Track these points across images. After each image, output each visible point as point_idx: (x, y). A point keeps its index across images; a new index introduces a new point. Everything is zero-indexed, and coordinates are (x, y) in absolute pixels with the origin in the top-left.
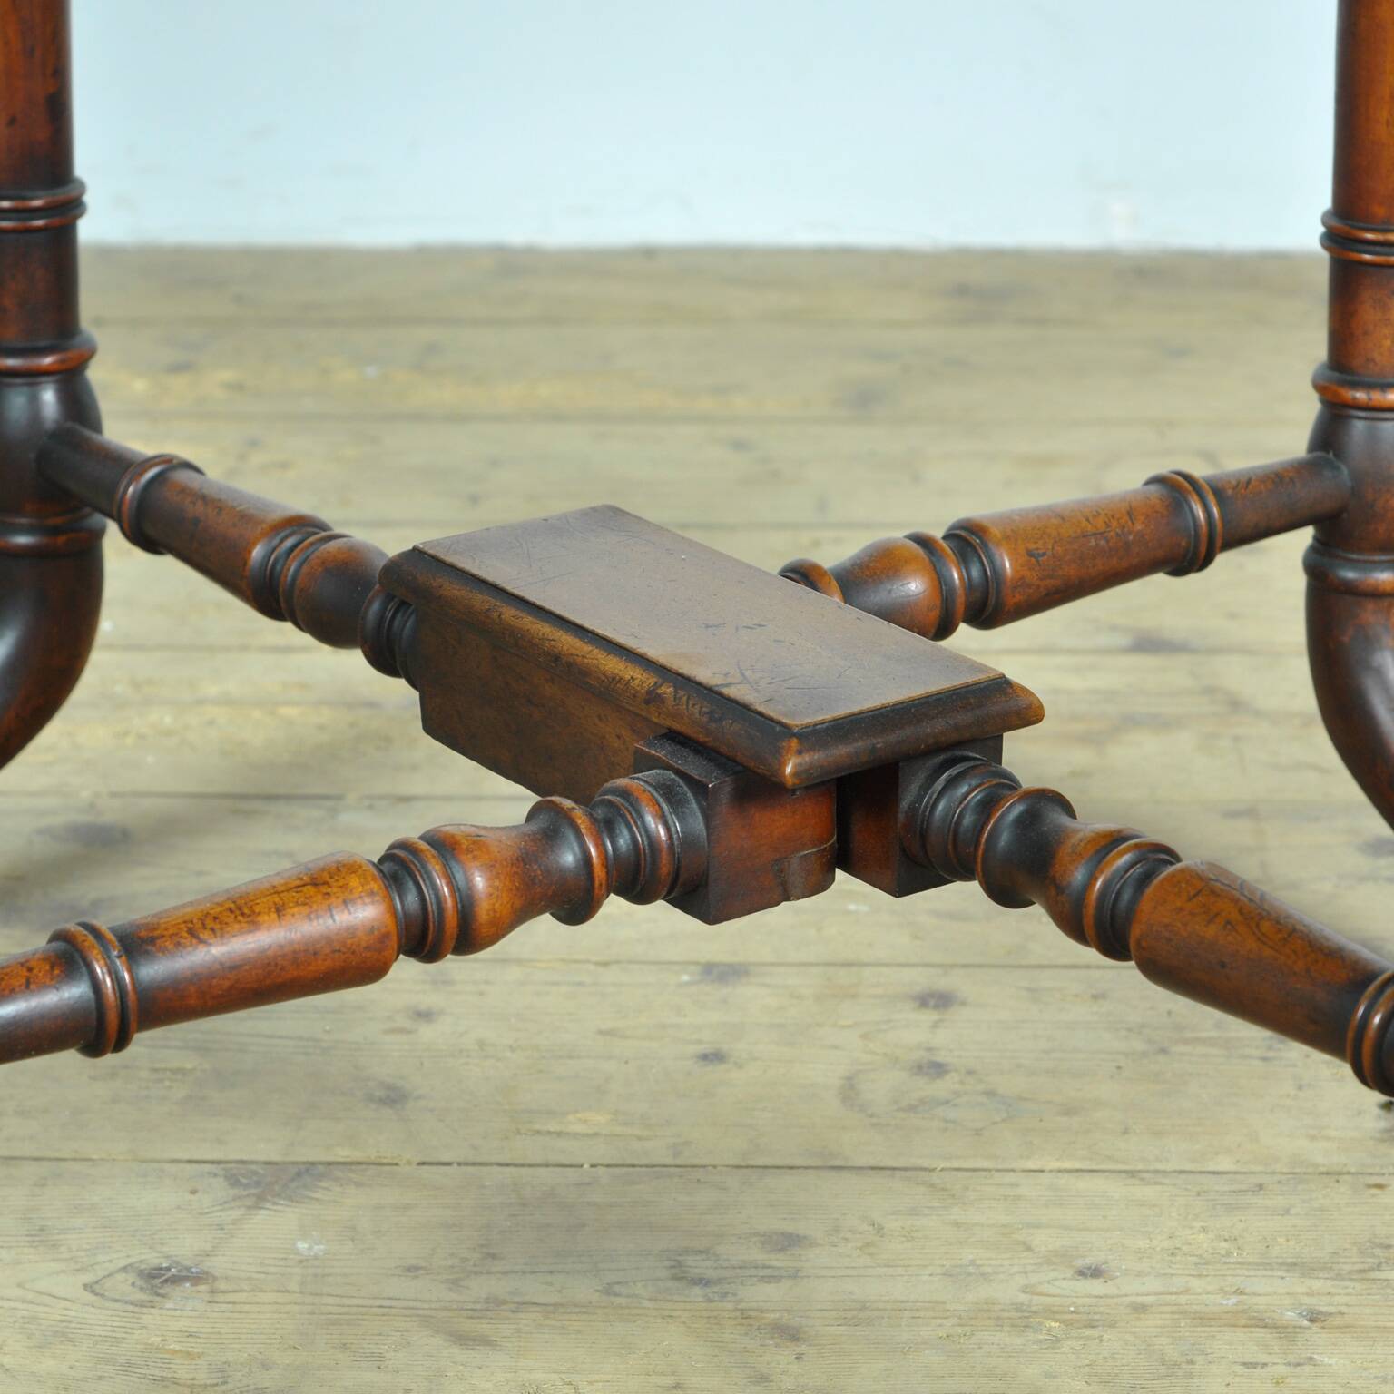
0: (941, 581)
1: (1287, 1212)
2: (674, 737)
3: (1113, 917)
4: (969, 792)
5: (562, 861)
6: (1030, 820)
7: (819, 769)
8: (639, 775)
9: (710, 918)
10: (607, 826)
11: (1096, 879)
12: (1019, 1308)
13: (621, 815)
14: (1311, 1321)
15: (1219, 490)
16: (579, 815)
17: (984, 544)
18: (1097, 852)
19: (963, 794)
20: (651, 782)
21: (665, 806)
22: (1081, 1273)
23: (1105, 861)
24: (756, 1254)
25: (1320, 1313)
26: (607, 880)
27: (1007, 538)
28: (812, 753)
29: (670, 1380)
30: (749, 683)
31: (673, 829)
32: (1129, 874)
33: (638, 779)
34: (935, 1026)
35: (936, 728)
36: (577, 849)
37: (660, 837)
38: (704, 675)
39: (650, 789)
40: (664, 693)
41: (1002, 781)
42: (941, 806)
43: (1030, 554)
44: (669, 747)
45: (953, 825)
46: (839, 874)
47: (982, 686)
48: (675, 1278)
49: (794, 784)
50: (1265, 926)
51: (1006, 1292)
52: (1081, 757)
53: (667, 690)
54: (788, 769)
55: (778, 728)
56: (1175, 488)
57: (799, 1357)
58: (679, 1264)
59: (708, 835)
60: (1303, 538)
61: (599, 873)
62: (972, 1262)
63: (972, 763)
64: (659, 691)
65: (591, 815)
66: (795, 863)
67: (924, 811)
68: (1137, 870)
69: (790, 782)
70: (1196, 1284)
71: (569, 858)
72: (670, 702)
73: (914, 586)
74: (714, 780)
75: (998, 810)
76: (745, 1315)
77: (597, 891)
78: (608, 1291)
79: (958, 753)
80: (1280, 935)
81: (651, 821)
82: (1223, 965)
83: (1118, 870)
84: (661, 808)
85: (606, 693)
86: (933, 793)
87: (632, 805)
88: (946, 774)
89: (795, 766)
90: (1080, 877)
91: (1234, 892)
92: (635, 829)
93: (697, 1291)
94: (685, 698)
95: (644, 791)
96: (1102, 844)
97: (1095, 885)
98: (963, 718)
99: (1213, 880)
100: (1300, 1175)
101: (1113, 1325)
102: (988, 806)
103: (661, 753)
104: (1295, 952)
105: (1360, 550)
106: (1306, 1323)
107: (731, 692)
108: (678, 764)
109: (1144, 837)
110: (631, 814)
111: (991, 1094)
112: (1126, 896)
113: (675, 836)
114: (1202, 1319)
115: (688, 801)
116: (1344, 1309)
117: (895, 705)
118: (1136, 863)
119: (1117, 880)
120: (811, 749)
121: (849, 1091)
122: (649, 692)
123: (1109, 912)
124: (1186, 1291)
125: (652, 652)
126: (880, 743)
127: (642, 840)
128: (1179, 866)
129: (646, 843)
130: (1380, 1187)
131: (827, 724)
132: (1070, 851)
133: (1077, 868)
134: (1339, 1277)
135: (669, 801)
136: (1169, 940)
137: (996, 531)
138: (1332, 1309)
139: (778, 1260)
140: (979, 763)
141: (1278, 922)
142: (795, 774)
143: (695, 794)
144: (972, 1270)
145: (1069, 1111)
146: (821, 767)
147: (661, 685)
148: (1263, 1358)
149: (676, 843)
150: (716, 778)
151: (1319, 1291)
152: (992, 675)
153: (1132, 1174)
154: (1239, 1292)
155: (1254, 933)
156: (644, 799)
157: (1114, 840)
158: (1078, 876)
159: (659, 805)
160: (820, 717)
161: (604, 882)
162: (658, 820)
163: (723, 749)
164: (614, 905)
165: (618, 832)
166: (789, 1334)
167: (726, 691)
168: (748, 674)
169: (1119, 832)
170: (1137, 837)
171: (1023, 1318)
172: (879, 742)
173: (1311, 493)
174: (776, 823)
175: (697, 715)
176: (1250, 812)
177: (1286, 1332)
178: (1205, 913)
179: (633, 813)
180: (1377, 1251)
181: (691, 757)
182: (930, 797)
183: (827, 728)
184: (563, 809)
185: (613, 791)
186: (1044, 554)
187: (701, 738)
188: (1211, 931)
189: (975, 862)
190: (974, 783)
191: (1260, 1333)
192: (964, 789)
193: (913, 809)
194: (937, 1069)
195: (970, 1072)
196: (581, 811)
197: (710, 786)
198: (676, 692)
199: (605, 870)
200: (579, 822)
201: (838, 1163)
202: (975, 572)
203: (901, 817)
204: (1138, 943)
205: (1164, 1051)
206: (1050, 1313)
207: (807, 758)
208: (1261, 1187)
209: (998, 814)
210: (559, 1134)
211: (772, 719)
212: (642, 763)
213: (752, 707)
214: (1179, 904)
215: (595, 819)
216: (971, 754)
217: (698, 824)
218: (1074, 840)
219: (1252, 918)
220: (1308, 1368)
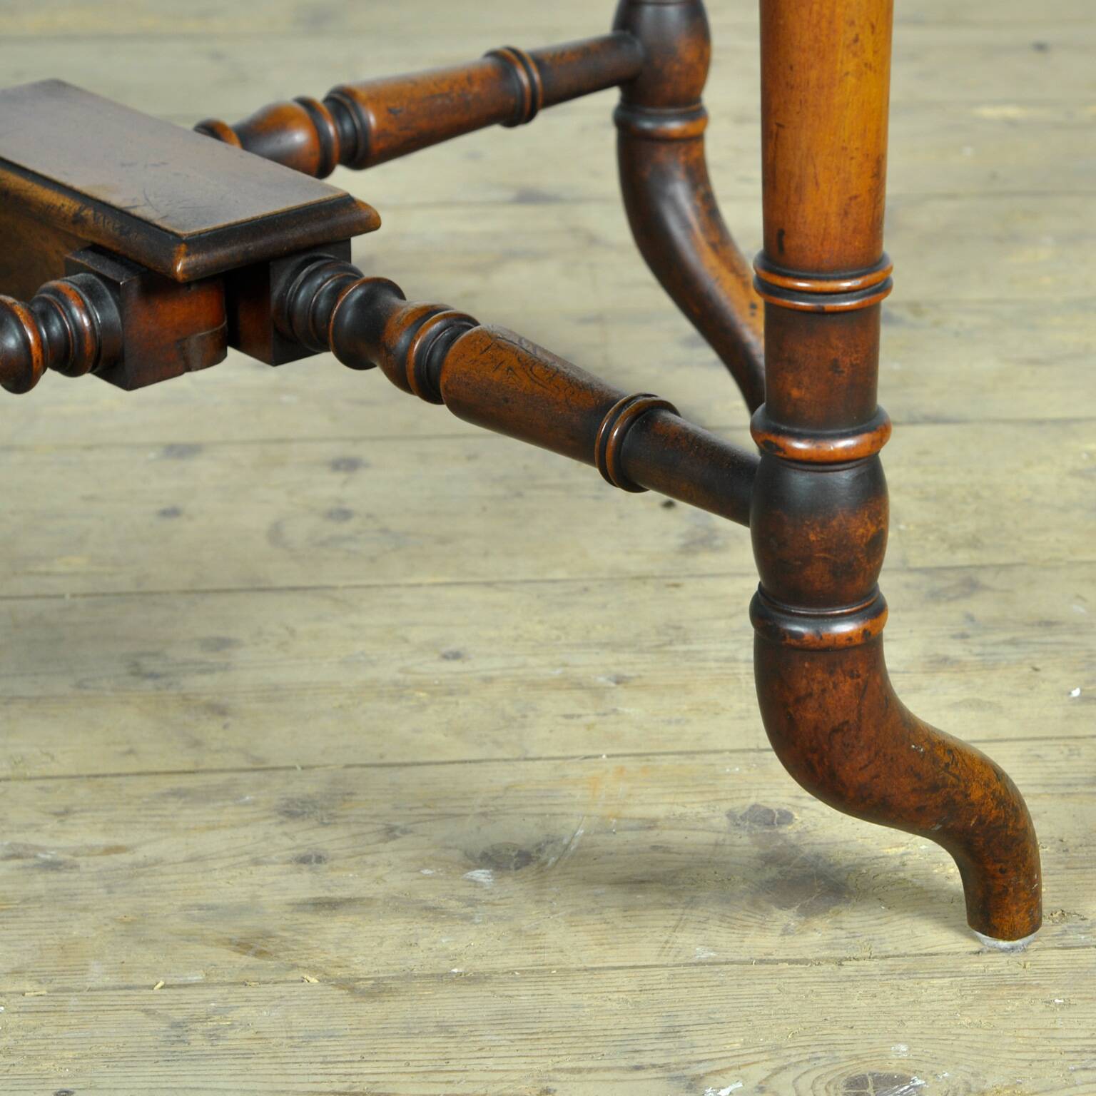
0: (319, 132)
1: (604, 606)
2: (96, 249)
3: (428, 369)
4: (324, 282)
5: (6, 344)
6: (367, 302)
7: (203, 267)
8: (68, 278)
9: (128, 385)
10: (42, 318)
11: (415, 342)
12: (396, 683)
13: (53, 308)
14: (618, 682)
15: (540, 61)
16: (20, 309)
17: (354, 104)
18: (415, 322)
19: (318, 285)
20: (77, 282)
21: (87, 301)
22: (445, 657)
23: (420, 330)
24: (196, 654)
25: (624, 677)
26: (43, 359)
27: (371, 99)
28: (197, 255)
29: (126, 748)
30: (151, 205)
31: (94, 317)
32: (439, 337)
33: (67, 280)
34: (345, 483)
35: (296, 234)
36: (18, 334)
37: (84, 324)
38: (116, 200)
39: (75, 287)
40: (87, 215)
41: (349, 274)
42: (302, 294)
43: (390, 111)
44: (91, 256)
45: (311, 309)
46: (231, 351)
47: (332, 202)
48: (133, 674)
49: (184, 279)
50: (536, 369)
51: (388, 673)
52: (470, 282)
53: (88, 213)
54: (179, 268)
55: (171, 237)
56: (506, 60)
57: (225, 727)
58: (136, 664)
59: (122, 320)
60: (611, 98)
61: (36, 352)
62: (363, 653)
63: (326, 261)
64: (83, 214)
65: (29, 309)
66: (193, 341)
67: (290, 298)
68: (446, 334)
69: (180, 277)
70: (532, 661)
71: (11, 342)
72: (91, 222)
73: (299, 137)
74: (124, 279)
75: (343, 295)
76: (185, 698)
77: (35, 366)
78: (80, 685)
79: (317, 254)
80: (547, 376)
81: (77, 313)
82: (506, 400)
83: (431, 334)
84: (84, 302)
85: (44, 217)
86: (296, 285)
87: (60, 300)
88: (305, 271)
89: (183, 265)
90: (403, 342)
91: (515, 346)
92: (64, 318)
93: (149, 684)
94: (102, 218)
95: (71, 289)
96: (420, 316)
97: (414, 347)
98: (318, 227)
99: (499, 338)
100: (618, 579)
101: (467, 693)
102: (336, 292)
103: (84, 260)
104: (558, 387)
105: (652, 105)
106: (613, 685)
107: (138, 212)
108: (98, 268)
109: (453, 309)
110: (61, 307)
111: (385, 531)
112: (437, 354)
113: (95, 323)
114: (534, 685)
115: (105, 296)
116: (642, 674)
117: (263, 217)
118: (445, 329)
119: (430, 341)
120: (197, 252)
121: (275, 534)
122: (76, 215)
123: (425, 367)
124: (524, 666)
125: (78, 184)
126: (253, 246)
127: (70, 326)
128: (475, 329)
129: (73, 329)
130: (676, 586)
131: (209, 233)
132: (396, 322)
133: (401, 334)
134: (641, 651)
135: (90, 297)
136: (468, 384)
137: (363, 94)
138: (633, 674)
139: (213, 658)
140: (331, 261)
141: (546, 367)
142: (184, 271)
143: (111, 290)
144: (362, 658)
145: (443, 541)
146: (205, 265)
147: (85, 209)
148: (580, 711)
149: (97, 328)
150: (126, 278)
151: (625, 662)
152: (339, 194)
153: (489, 584)
154: (565, 665)
155: (528, 375)
156: (70, 295)
157: (428, 312)
158: (403, 341)
159: (82, 300)
160: (204, 228)
161: (40, 359)
162: (82, 311)
163: (130, 255)
164: (51, 378)
165: (51, 321)
166: (219, 710)
167: (133, 211)
168: (151, 199)
169: (432, 306)
170: (447, 310)
171: (399, 691)
172: (251, 246)
173: (611, 62)
174: (175, 312)
175: (111, 230)
176: (598, 319)
177: (598, 692)
178: (492, 362)
179: (62, 306)
180: (671, 631)
181: (108, 262)
182: (294, 288)
183: (209, 236)
184: (6, 304)
185: (47, 291)
186: (400, 111)
187: (115, 248)
188: (496, 376)
189: (328, 335)
190: (327, 276)
191: (578, 694)
192: (319, 281)
193: (282, 298)
194: (343, 514)
195: (369, 516)
196: (20, 305)
197: (121, 283)
198: (95, 214)
199: (40, 351)
200: (19, 313)
201: (262, 585)
202: (347, 126)
203: (273, 304)
204: (446, 388)
205: (519, 495)
206: (419, 686)
207: (193, 259)
208: (586, 590)
209: (344, 297)
210: (48, 574)
211: (166, 231)
212: (72, 269)
213: (152, 223)
214: (474, 357)
215: (32, 312)
216: (326, 255)
217: (113, 314)
218: (400, 314)
219: (527, 364)
220: (612, 718)
